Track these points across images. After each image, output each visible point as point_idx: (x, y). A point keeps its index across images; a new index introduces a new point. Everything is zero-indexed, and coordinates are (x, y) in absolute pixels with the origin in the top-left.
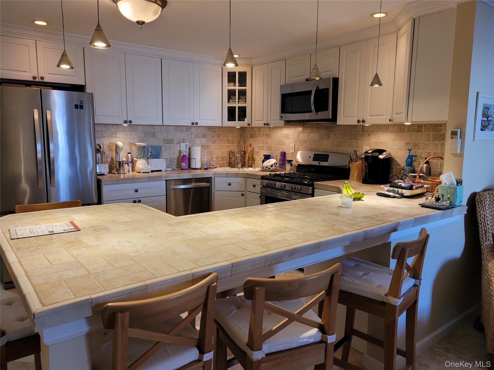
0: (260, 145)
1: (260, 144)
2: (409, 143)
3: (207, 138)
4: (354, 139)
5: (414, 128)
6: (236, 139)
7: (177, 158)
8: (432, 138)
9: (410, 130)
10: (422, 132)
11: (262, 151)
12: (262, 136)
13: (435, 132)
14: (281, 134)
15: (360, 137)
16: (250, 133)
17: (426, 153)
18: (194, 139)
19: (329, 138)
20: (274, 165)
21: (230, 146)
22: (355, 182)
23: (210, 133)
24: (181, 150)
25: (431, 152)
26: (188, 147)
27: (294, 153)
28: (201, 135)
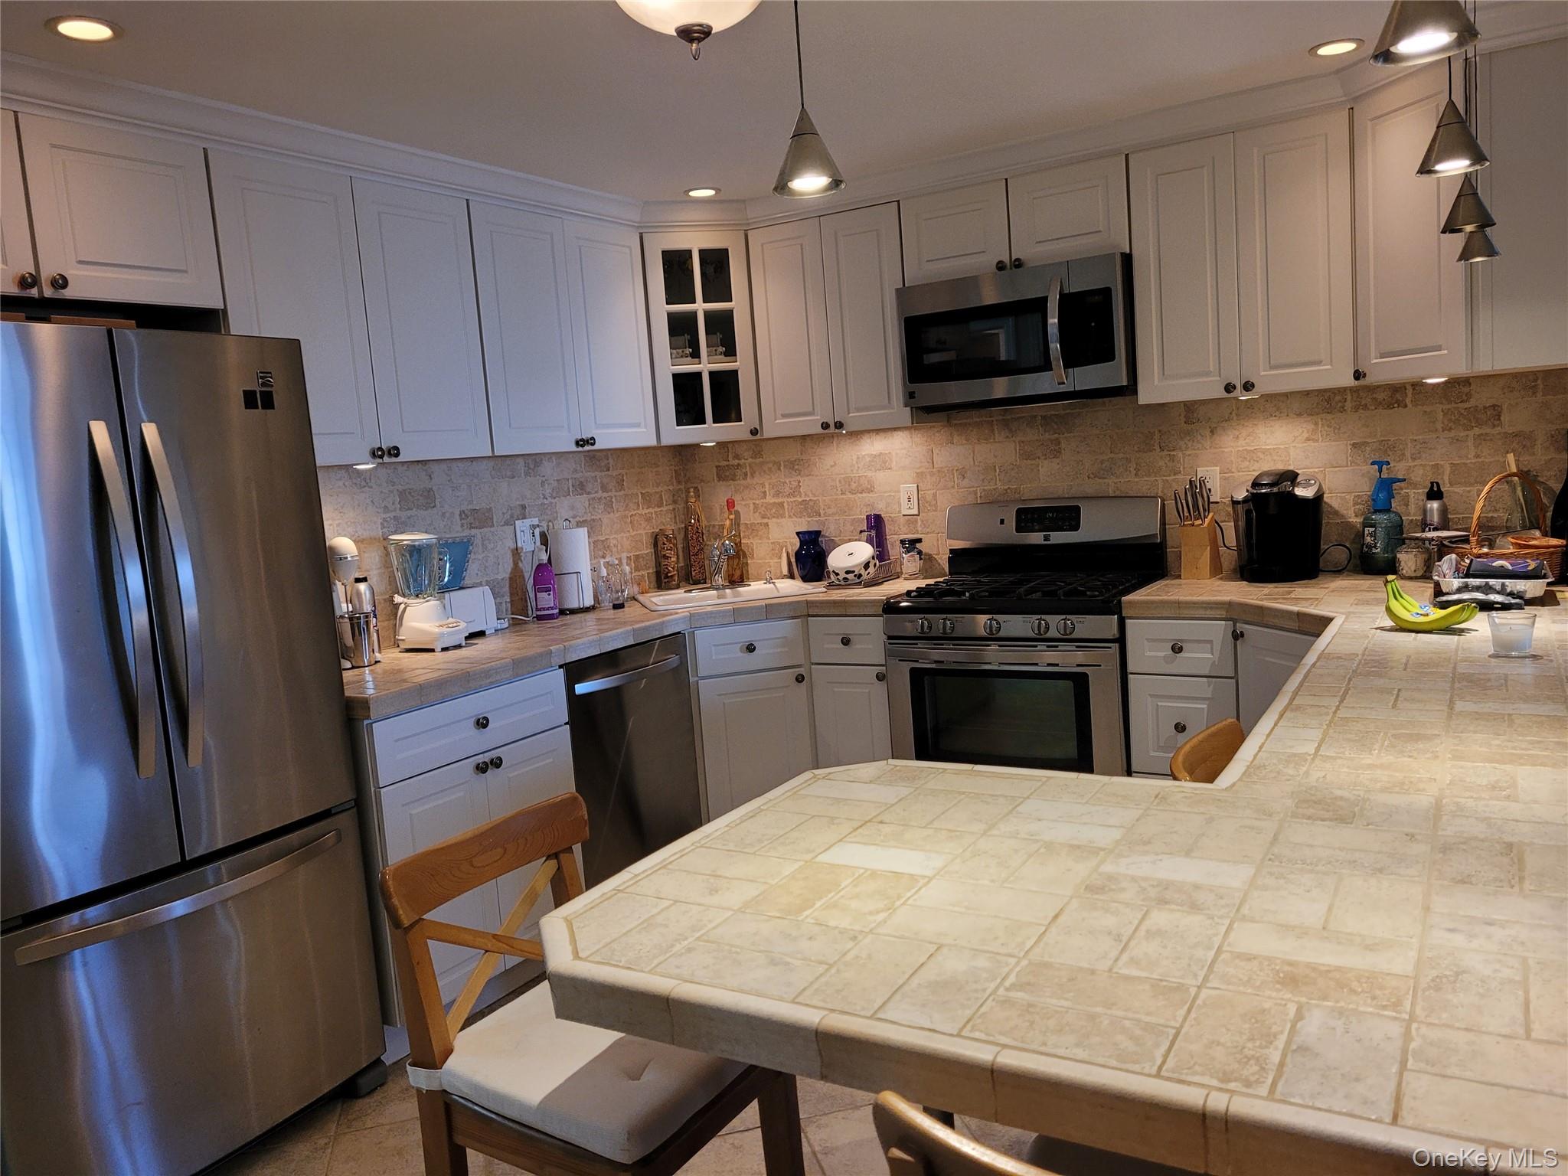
0: (764, 501)
1: (765, 497)
2: (1365, 444)
3: (589, 493)
4: (1157, 447)
5: (1375, 396)
6: (666, 488)
7: (510, 578)
8: (1443, 423)
9: (1363, 403)
10: (1406, 406)
11: (774, 520)
12: (770, 469)
13: (1450, 402)
14: (855, 457)
15: (1182, 439)
16: (717, 464)
17: (1428, 468)
18: (553, 501)
19: (1057, 453)
20: (872, 561)
21: (654, 516)
22: (1208, 581)
23: (593, 475)
24: (519, 545)
25: (1442, 463)
26: (537, 532)
27: (919, 515)
28: (570, 485)
